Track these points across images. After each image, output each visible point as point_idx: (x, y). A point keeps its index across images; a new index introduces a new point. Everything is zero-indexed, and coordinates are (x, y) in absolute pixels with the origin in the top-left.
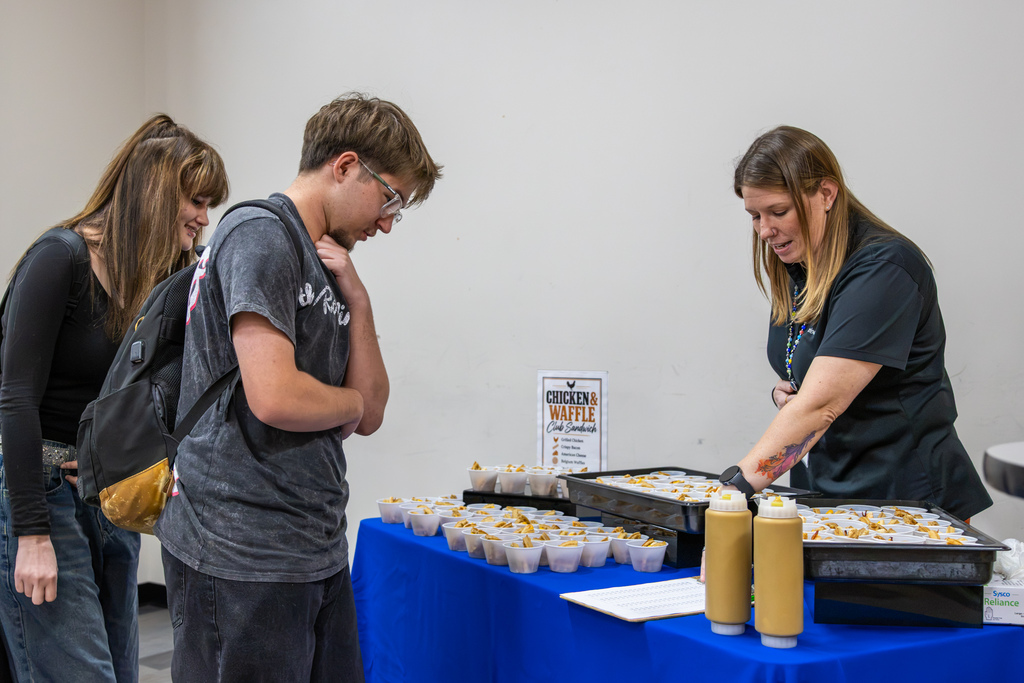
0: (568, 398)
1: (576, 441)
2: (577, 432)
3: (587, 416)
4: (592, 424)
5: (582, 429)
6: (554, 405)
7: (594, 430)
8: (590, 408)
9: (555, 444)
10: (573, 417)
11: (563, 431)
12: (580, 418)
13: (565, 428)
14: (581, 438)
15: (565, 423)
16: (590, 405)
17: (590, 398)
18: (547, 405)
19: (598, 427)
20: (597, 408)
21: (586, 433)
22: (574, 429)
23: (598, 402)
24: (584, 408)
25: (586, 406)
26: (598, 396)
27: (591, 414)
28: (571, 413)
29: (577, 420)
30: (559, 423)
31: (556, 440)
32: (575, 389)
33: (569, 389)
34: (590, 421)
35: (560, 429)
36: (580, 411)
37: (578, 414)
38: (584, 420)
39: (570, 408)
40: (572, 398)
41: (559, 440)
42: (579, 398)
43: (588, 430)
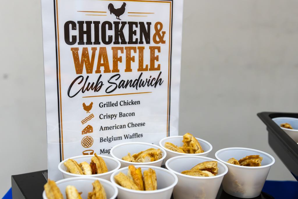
0: (110, 33)
1: (126, 103)
2: (129, 89)
3: (147, 61)
4: (155, 74)
5: (138, 83)
6: (81, 47)
7: (158, 82)
8: (152, 49)
9: (86, 114)
10: (122, 66)
11: (102, 91)
12: (135, 65)
13: (106, 85)
14: (135, 98)
15: (106, 77)
16: (152, 44)
17: (153, 32)
18: (66, 49)
19: (164, 77)
20: (165, 47)
21: (146, 88)
22: (123, 85)
23: (166, 38)
24: (141, 49)
25: (145, 45)
26: (166, 28)
27: (154, 59)
28: (117, 60)
29: (128, 69)
30: (93, 78)
31: (87, 108)
32: (124, 18)
33: (112, 18)
34: (152, 68)
35: (96, 87)
36: (135, 55)
37: (130, 59)
38: (141, 68)
39: (115, 50)
40: (119, 33)
41: (95, 106)
42: (132, 33)
43: (149, 83)
